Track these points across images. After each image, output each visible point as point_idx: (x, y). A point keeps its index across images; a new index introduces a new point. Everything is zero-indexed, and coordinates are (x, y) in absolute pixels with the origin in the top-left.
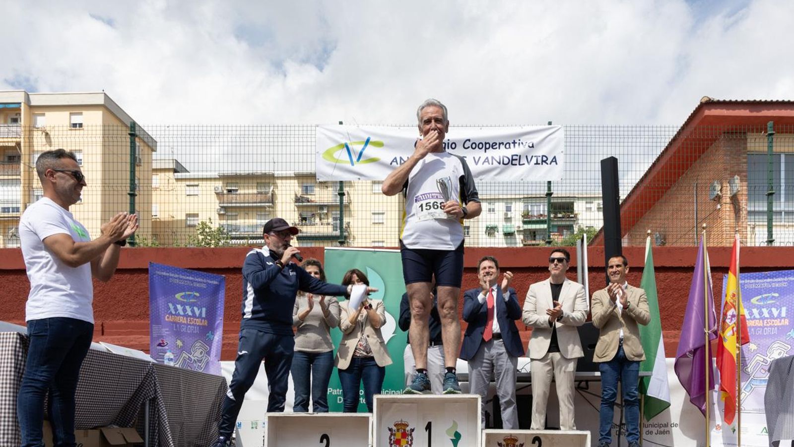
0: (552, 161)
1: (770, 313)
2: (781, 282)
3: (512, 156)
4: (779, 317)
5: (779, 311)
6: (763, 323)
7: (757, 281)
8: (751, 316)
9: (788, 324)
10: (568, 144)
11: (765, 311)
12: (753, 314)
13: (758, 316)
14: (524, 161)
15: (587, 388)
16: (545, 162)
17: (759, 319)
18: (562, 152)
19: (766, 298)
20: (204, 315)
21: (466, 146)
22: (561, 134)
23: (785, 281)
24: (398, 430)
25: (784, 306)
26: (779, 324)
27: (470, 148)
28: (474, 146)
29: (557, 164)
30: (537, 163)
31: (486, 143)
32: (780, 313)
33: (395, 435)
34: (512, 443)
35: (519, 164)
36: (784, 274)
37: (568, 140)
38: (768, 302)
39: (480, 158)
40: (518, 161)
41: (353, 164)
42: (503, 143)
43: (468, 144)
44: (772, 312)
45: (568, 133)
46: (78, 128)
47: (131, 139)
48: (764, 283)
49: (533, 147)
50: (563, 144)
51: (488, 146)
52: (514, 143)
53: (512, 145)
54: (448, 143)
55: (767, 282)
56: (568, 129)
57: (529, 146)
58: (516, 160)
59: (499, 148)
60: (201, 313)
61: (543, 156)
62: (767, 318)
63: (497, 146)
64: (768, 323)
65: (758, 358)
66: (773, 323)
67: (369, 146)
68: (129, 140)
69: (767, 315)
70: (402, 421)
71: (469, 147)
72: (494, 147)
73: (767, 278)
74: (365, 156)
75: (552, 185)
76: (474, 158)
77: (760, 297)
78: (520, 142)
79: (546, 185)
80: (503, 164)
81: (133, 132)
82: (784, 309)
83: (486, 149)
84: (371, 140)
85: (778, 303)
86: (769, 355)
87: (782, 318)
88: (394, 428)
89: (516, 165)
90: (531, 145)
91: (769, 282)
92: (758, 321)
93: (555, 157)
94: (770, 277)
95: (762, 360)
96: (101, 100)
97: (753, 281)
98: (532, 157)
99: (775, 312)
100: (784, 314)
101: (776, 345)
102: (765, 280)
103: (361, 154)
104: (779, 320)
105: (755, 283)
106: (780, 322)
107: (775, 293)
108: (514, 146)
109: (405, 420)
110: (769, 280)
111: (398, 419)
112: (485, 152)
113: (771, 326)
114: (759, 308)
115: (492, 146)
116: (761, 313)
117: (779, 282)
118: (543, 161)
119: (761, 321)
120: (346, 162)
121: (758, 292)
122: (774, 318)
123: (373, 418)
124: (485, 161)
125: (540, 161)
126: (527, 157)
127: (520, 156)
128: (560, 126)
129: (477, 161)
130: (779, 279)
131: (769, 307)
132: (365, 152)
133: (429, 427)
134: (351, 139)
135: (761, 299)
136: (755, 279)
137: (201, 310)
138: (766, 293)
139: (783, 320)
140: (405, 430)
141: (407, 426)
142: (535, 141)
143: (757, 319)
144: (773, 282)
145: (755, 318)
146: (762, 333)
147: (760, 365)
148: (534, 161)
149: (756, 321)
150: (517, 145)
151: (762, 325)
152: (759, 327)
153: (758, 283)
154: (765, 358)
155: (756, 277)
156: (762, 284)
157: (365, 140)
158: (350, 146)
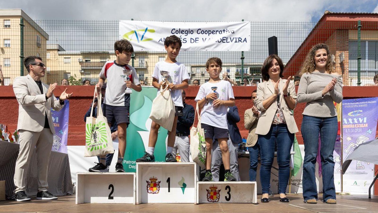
0: (244, 41)
1: (358, 121)
2: (364, 104)
3: (223, 38)
4: (363, 122)
5: (363, 119)
6: (354, 126)
7: (351, 104)
8: (348, 122)
9: (367, 126)
10: (253, 31)
11: (355, 120)
12: (349, 121)
13: (351, 123)
14: (229, 40)
16: (240, 41)
17: (352, 124)
18: (249, 36)
19: (356, 113)
20: (57, 121)
21: (198, 33)
22: (249, 26)
23: (366, 104)
24: (152, 182)
25: (365, 117)
26: (363, 127)
28: (203, 32)
29: (246, 42)
30: (236, 42)
31: (209, 31)
32: (363, 121)
33: (150, 185)
34: (214, 189)
35: (227, 42)
36: (365, 100)
37: (253, 29)
38: (357, 115)
39: (206, 39)
40: (226, 40)
41: (139, 42)
42: (218, 31)
43: (199, 31)
44: (359, 120)
45: (253, 26)
46: (8, 27)
47: (21, 27)
49: (234, 33)
50: (250, 31)
51: (210, 32)
52: (224, 31)
53: (223, 32)
54: (189, 31)
55: (356, 104)
56: (253, 23)
57: (232, 33)
58: (225, 40)
59: (216, 34)
60: (56, 120)
61: (239, 38)
62: (357, 124)
63: (215, 32)
64: (357, 126)
65: (352, 145)
66: (360, 126)
67: (147, 32)
68: (20, 28)
69: (356, 122)
70: (153, 177)
71: (200, 33)
72: (213, 33)
73: (356, 102)
74: (145, 38)
75: (244, 53)
76: (203, 39)
77: (353, 112)
78: (227, 30)
79: (241, 53)
80: (218, 42)
81: (22, 24)
82: (365, 119)
83: (209, 34)
84: (148, 29)
85: (362, 115)
86: (357, 143)
87: (364, 123)
88: (150, 181)
89: (225, 42)
90: (233, 32)
91: (358, 104)
92: (352, 125)
93: (245, 39)
94: (358, 102)
95: (354, 146)
96: (19, 13)
98: (234, 38)
99: (361, 120)
100: (365, 121)
101: (361, 137)
102: (355, 103)
103: (143, 37)
104: (363, 124)
105: (350, 105)
106: (363, 125)
107: (360, 110)
108: (224, 32)
109: (156, 176)
110: (357, 103)
111: (151, 176)
113: (358, 128)
114: (352, 118)
115: (212, 33)
116: (353, 121)
117: (362, 104)
118: (239, 41)
119: (353, 125)
120: (135, 40)
121: (352, 110)
122: (360, 124)
123: (136, 175)
125: (237, 41)
126: (230, 38)
127: (227, 38)
128: (248, 22)
130: (363, 103)
131: (357, 117)
133: (168, 180)
134: (137, 28)
135: (353, 113)
136: (350, 103)
137: (56, 119)
138: (356, 110)
139: (365, 124)
140: (155, 182)
141: (157, 180)
142: (235, 30)
143: (351, 124)
144: (360, 104)
145: (350, 124)
146: (354, 131)
147: (353, 148)
148: (235, 40)
149: (351, 125)
150: (225, 32)
151: (354, 127)
152: (352, 128)
153: (351, 105)
154: (355, 144)
155: (350, 102)
156: (354, 105)
157: (145, 29)
158: (137, 32)
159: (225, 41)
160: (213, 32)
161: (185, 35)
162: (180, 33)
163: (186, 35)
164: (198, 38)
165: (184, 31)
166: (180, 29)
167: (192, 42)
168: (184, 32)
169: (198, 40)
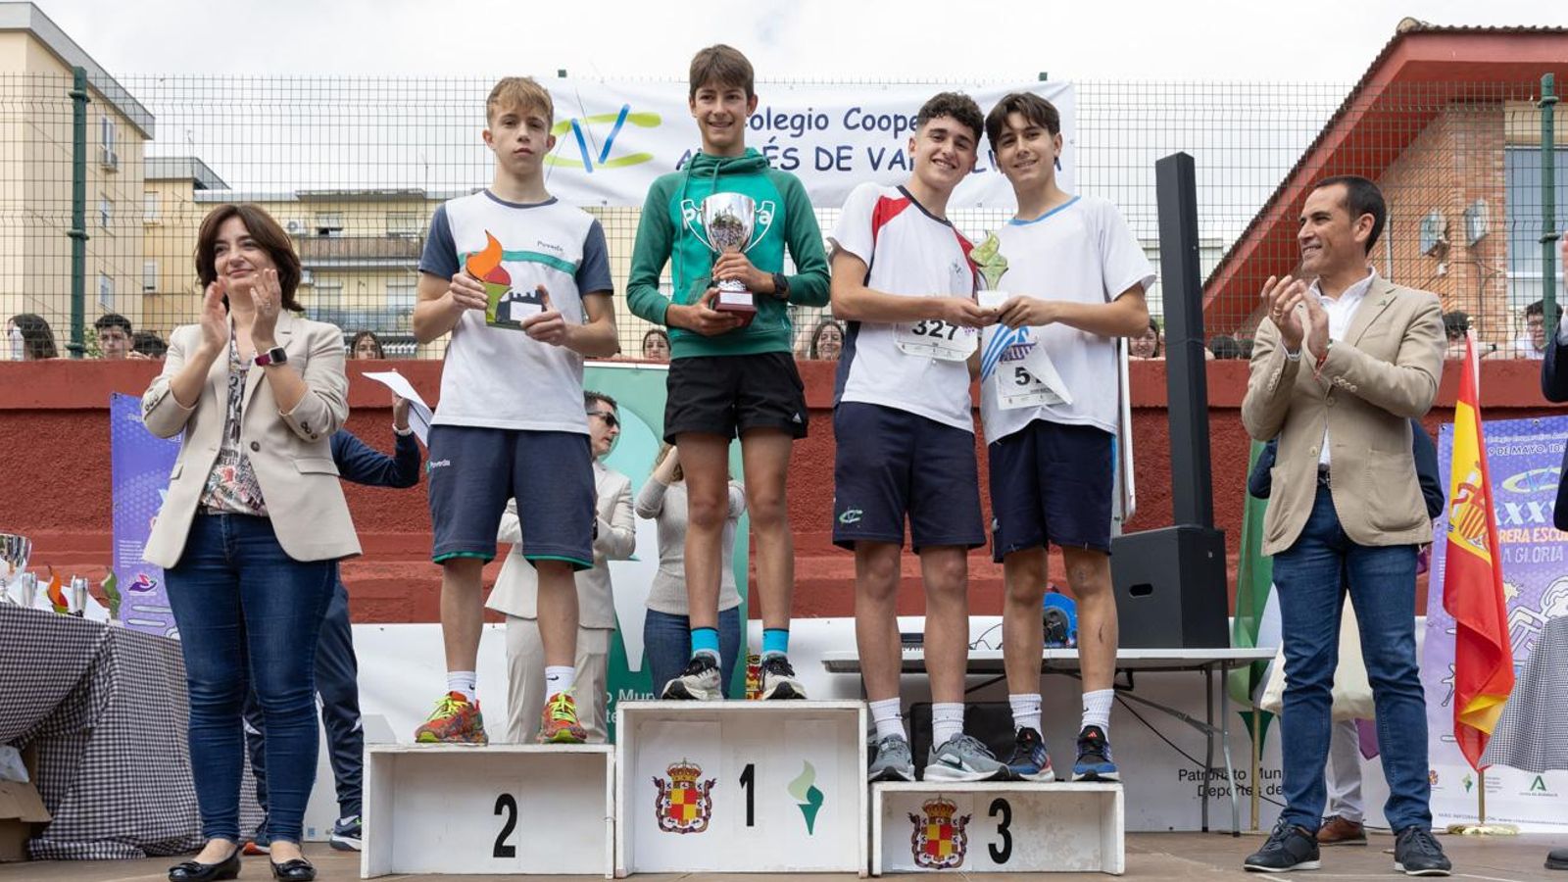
6: (1531, 534)
7: (1517, 439)
8: (1503, 519)
11: (1535, 509)
12: (1508, 515)
13: (1518, 521)
15: (1131, 687)
17: (1522, 527)
19: (1537, 479)
21: (851, 124)
24: (677, 784)
27: (861, 127)
28: (869, 123)
31: (897, 118)
33: (669, 795)
34: (943, 813)
37: (1086, 114)
38: (1542, 488)
39: (883, 150)
41: (590, 169)
43: (855, 119)
45: (1085, 99)
47: (75, 111)
48: (1531, 443)
51: (900, 123)
54: (810, 116)
55: (1538, 442)
56: (1086, 89)
62: (1540, 525)
64: (1541, 536)
65: (1519, 616)
67: (626, 124)
68: (69, 106)
69: (1539, 518)
70: (685, 763)
71: (858, 125)
73: (1538, 433)
74: (618, 152)
76: (869, 152)
77: (1522, 476)
83: (897, 130)
84: (629, 112)
86: (1545, 609)
88: (669, 779)
91: (1544, 442)
92: (1520, 531)
94: (1544, 430)
95: (1530, 621)
97: (1506, 439)
101: (1559, 586)
102: (1534, 437)
103: (607, 146)
105: (1512, 444)
109: (694, 760)
110: (1542, 437)
111: (676, 759)
112: (896, 137)
113: (1548, 543)
114: (1521, 501)
116: (1525, 513)
119: (1526, 531)
120: (573, 161)
121: (1519, 464)
124: (894, 162)
129: (875, 158)
131: (1543, 498)
132: (617, 141)
134: (586, 109)
135: (1524, 480)
136: (1511, 435)
138: (1536, 468)
140: (692, 784)
141: (698, 774)
143: (1516, 526)
144: (1552, 442)
145: (1512, 525)
146: (1530, 557)
147: (1526, 632)
149: (1516, 530)
151: (1528, 541)
152: (1522, 545)
153: (1517, 444)
154: (1536, 615)
155: (1514, 431)
156: (1528, 447)
157: (619, 112)
158: (583, 127)
161: (793, 136)
162: (769, 127)
163: (798, 132)
164: (850, 148)
165: (785, 118)
166: (769, 108)
167: (821, 165)
168: (788, 123)
169: (849, 158)
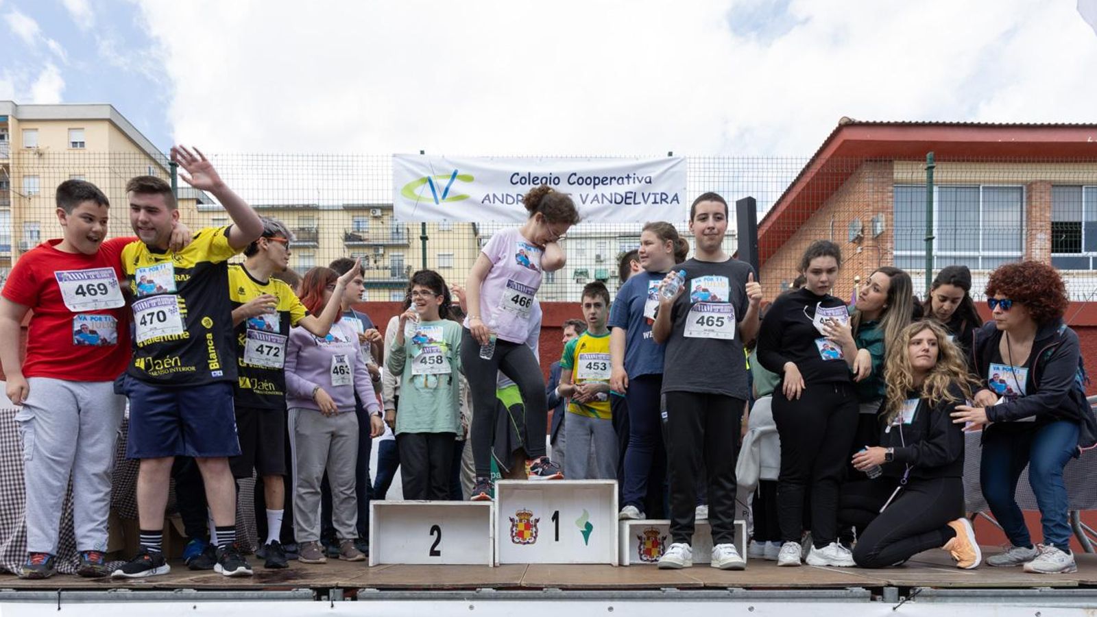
0: (673, 200)
3: (626, 193)
14: (639, 199)
16: (665, 200)
18: (685, 188)
21: (571, 182)
22: (683, 167)
27: (577, 183)
28: (581, 181)
29: (678, 203)
30: (655, 202)
31: (595, 178)
35: (635, 203)
39: (588, 195)
40: (633, 200)
41: (437, 202)
42: (615, 178)
43: (574, 179)
49: (650, 182)
51: (597, 181)
52: (628, 177)
53: (626, 180)
54: (550, 178)
56: (693, 160)
57: (646, 182)
58: (631, 198)
59: (611, 184)
61: (662, 194)
63: (608, 181)
67: (456, 180)
71: (575, 182)
72: (605, 183)
74: (452, 193)
76: (581, 195)
78: (636, 176)
80: (615, 202)
83: (595, 184)
84: (458, 174)
89: (630, 204)
90: (648, 180)
93: (676, 195)
98: (650, 194)
103: (446, 191)
108: (628, 181)
112: (594, 188)
118: (662, 200)
120: (429, 200)
124: (593, 200)
125: (658, 200)
126: (643, 194)
127: (635, 194)
128: (681, 157)
129: (584, 198)
134: (435, 172)
142: (653, 175)
148: (652, 199)
150: (631, 180)
157: (452, 173)
158: (434, 181)
159: (631, 201)
160: (603, 181)
162: (529, 183)
165: (538, 178)
166: (529, 174)
168: (539, 181)
